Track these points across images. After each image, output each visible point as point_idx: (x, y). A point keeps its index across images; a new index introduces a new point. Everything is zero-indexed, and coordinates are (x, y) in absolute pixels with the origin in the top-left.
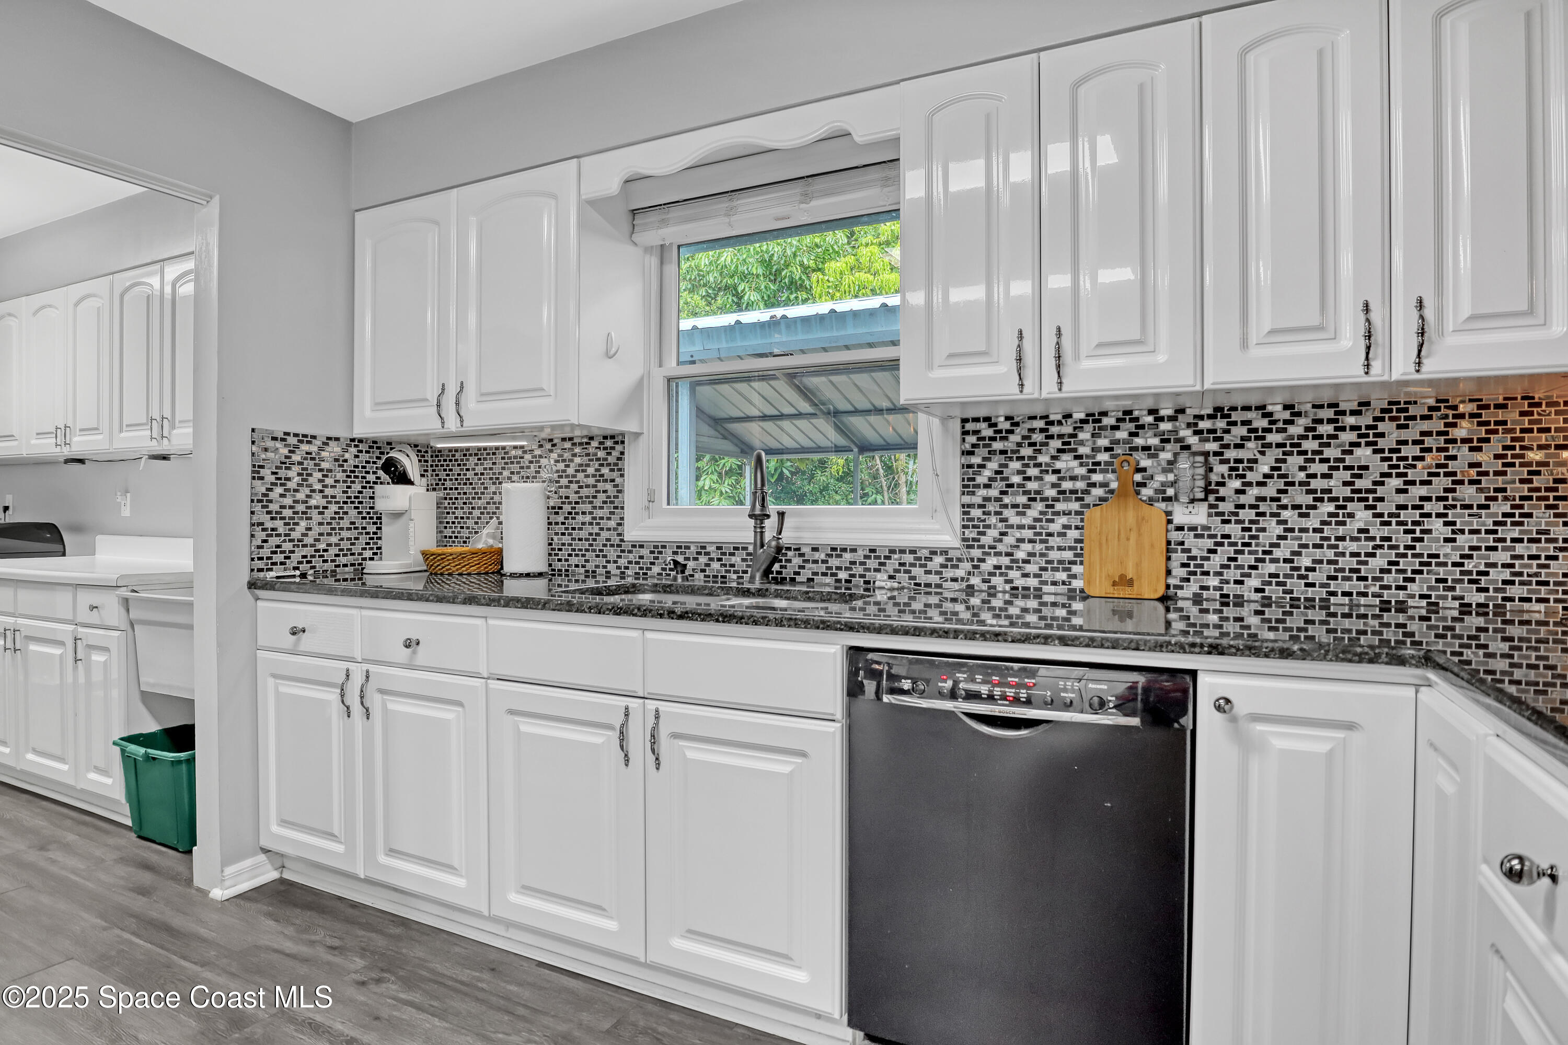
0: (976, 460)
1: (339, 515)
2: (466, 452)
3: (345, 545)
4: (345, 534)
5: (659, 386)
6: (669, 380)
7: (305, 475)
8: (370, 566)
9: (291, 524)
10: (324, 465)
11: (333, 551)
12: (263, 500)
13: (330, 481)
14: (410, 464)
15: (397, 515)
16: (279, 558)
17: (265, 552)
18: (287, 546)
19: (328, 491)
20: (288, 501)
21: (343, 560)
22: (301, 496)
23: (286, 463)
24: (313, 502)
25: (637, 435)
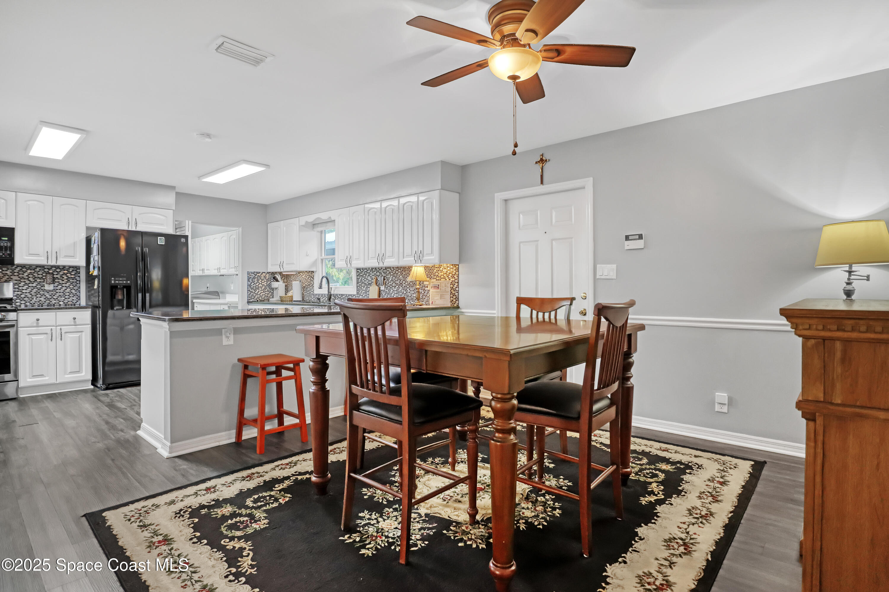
0: (359, 277)
1: (265, 289)
2: (291, 275)
3: (266, 295)
4: (266, 293)
5: (320, 261)
6: (322, 260)
7: (258, 280)
8: (271, 300)
9: (255, 290)
10: (262, 278)
11: (264, 296)
12: (249, 286)
13: (263, 281)
14: (278, 277)
15: (276, 288)
16: (253, 297)
17: (250, 296)
18: (254, 295)
19: (263, 284)
20: (255, 286)
21: (266, 298)
22: (257, 285)
23: (254, 278)
24: (259, 286)
25: (316, 271)
